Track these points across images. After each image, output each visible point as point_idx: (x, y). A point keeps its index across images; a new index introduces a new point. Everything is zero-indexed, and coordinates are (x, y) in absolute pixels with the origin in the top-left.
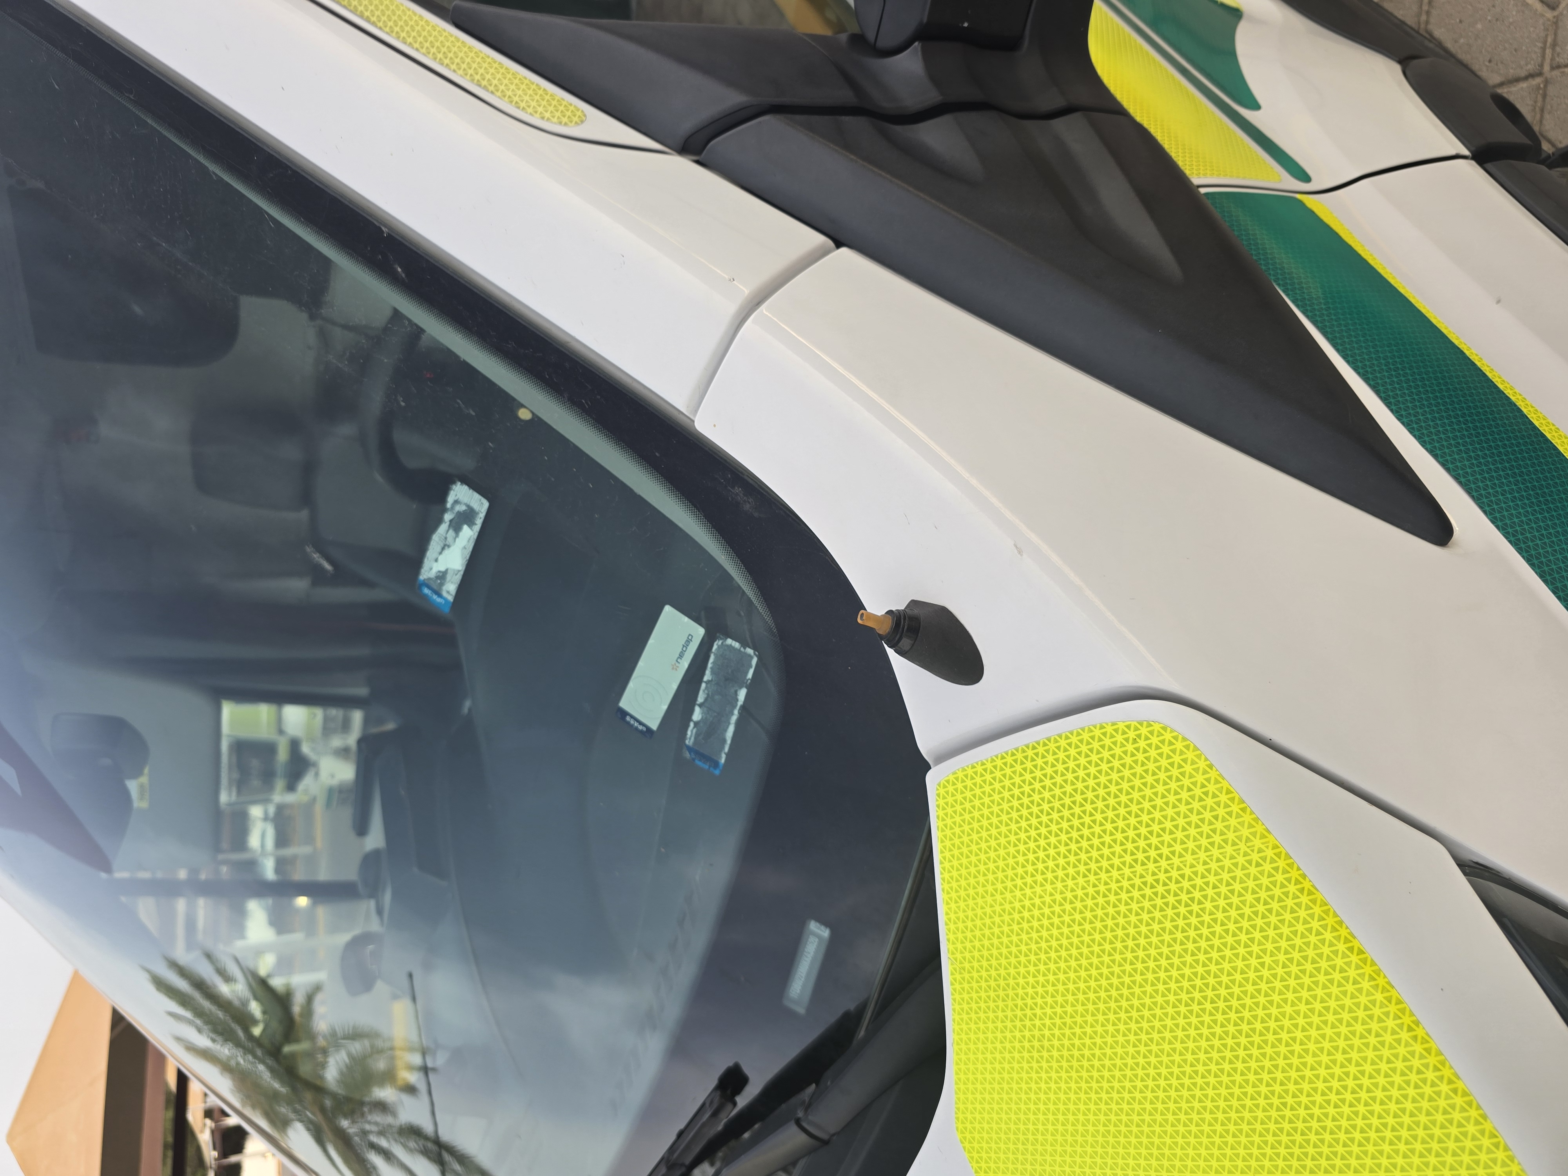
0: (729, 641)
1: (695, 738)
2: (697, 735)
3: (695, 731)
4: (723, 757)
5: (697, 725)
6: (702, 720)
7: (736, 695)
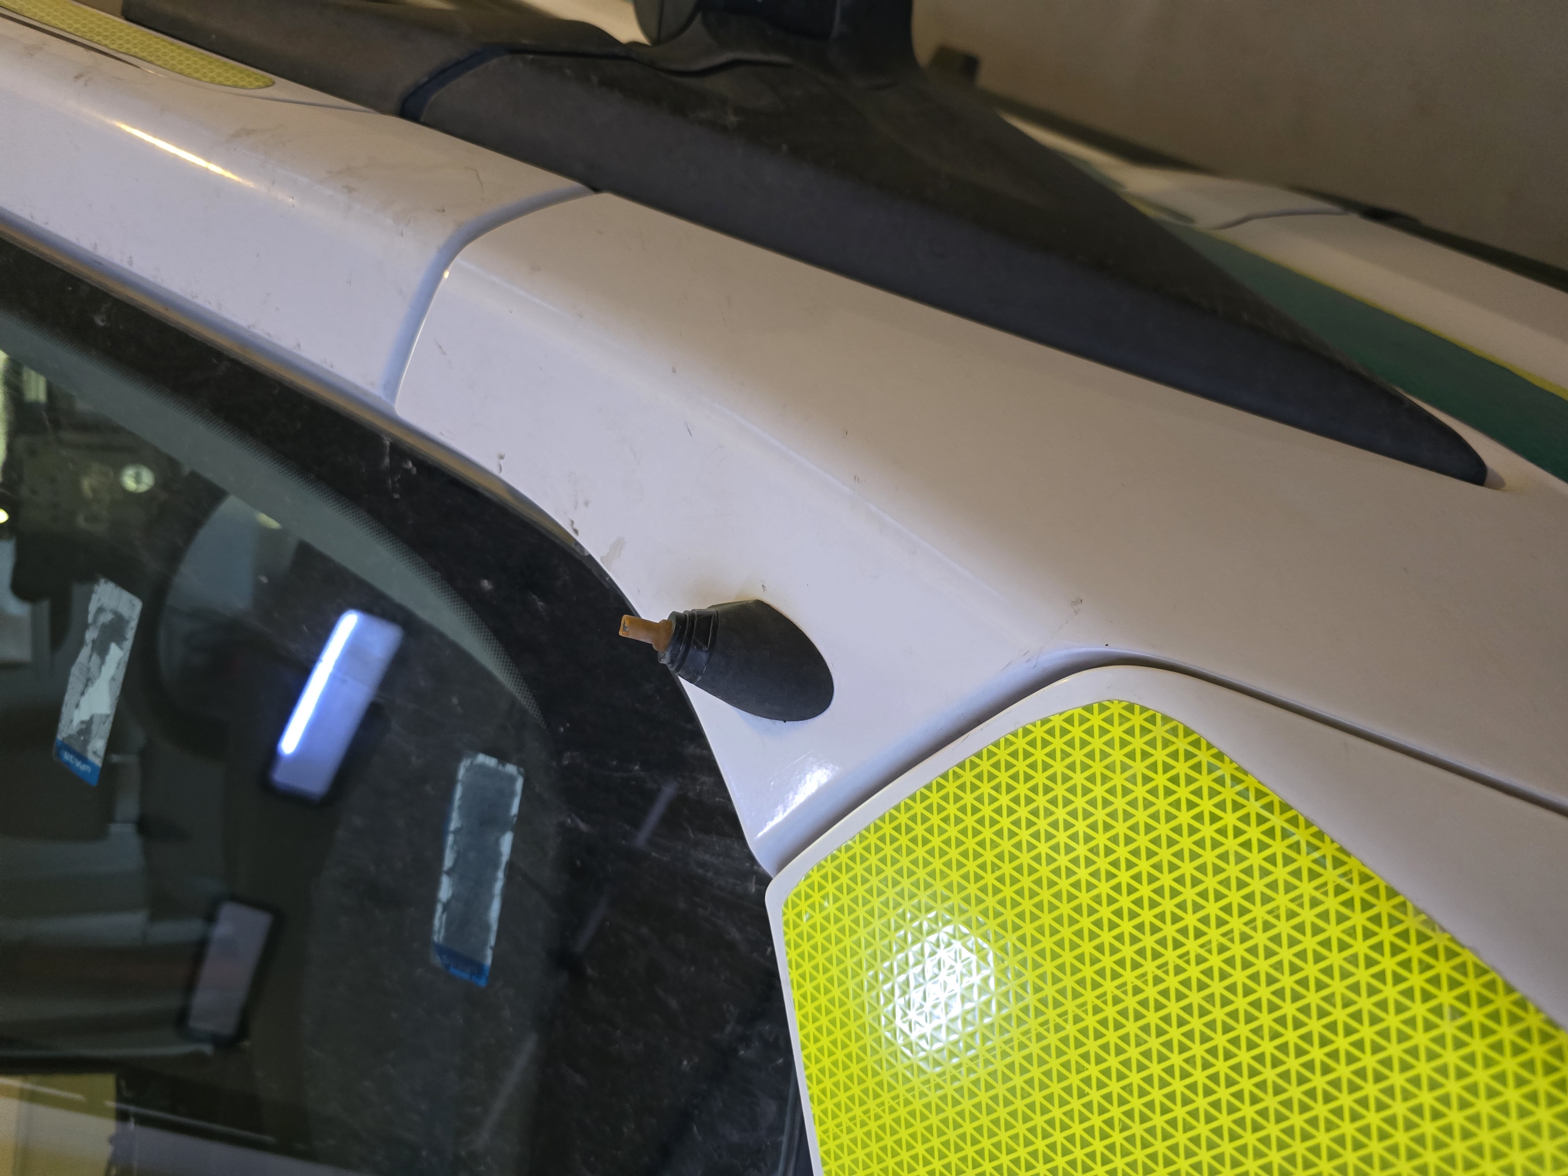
0: (482, 758)
1: (447, 930)
2: (449, 924)
3: (444, 917)
4: (489, 954)
5: (446, 907)
6: (454, 896)
7: (499, 845)
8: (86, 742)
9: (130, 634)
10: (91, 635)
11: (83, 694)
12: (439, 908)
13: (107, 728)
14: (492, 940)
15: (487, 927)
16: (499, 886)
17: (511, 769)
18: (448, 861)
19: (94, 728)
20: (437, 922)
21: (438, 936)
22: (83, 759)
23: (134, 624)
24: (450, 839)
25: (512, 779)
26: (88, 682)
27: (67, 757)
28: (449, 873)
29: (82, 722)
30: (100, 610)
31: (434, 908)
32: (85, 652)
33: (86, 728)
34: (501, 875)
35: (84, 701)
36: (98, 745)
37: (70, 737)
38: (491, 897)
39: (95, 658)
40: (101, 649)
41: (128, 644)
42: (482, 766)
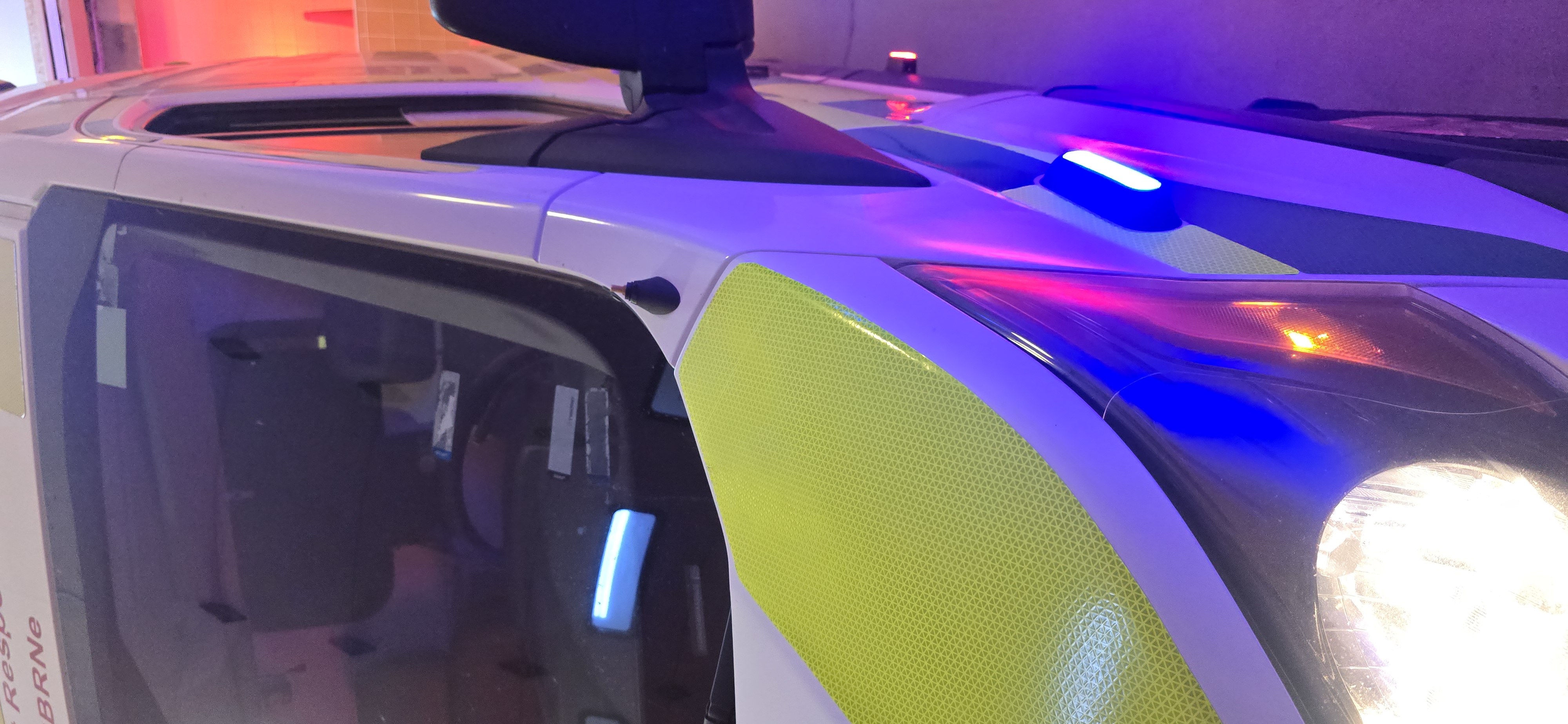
1: (592, 467)
2: (592, 464)
3: (590, 462)
4: (609, 470)
5: (590, 457)
6: (592, 452)
7: (604, 423)
8: (445, 443)
9: (457, 390)
11: (441, 422)
12: (587, 458)
13: (452, 432)
14: (609, 463)
15: (606, 458)
16: (607, 439)
17: (603, 390)
18: (587, 438)
19: (447, 435)
20: (587, 465)
21: (589, 472)
22: (443, 451)
23: (458, 385)
24: (587, 427)
25: (604, 394)
26: (443, 416)
27: (437, 453)
28: (589, 442)
29: (442, 435)
30: (444, 384)
31: (585, 461)
32: (440, 403)
33: (444, 437)
34: (607, 435)
35: (442, 425)
36: (449, 442)
37: (438, 442)
38: (605, 446)
39: (444, 404)
40: (446, 401)
41: (456, 394)
42: (593, 392)
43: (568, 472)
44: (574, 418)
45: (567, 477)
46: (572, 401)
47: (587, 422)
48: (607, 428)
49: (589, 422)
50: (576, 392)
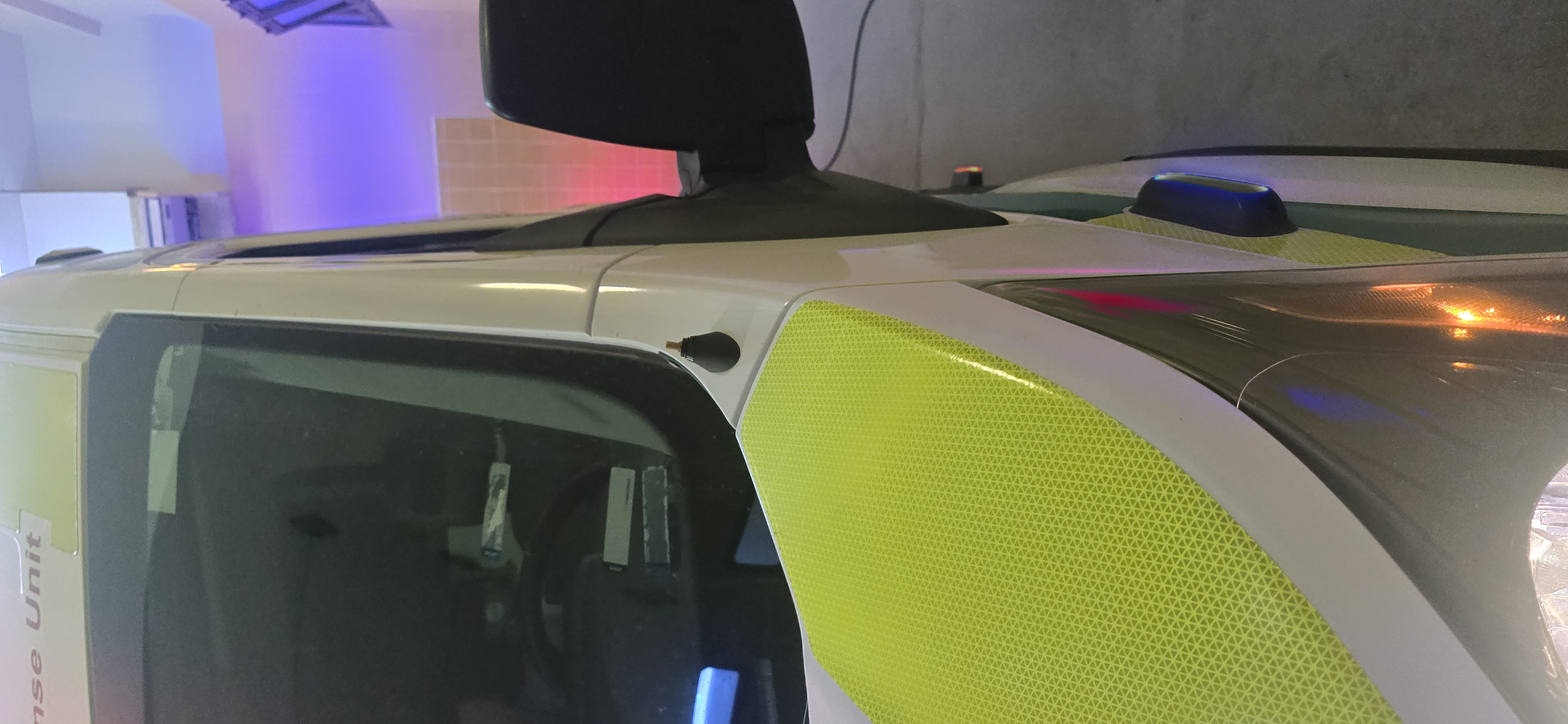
0: (651, 468)
1: (650, 554)
2: (651, 551)
3: (648, 549)
4: (668, 556)
5: (648, 543)
6: (650, 537)
7: (663, 504)
8: (494, 541)
9: (507, 482)
10: (491, 490)
11: (491, 518)
12: (645, 545)
14: (668, 551)
15: (665, 543)
16: (666, 522)
17: (661, 467)
18: (645, 522)
19: (497, 533)
20: (646, 553)
21: (648, 560)
22: (493, 550)
23: (508, 476)
24: (644, 510)
25: (663, 472)
26: (493, 511)
27: (487, 553)
28: (647, 527)
29: (492, 532)
30: (494, 477)
31: (643, 546)
32: (490, 498)
33: (494, 534)
34: (666, 517)
35: (492, 522)
36: (499, 540)
37: (487, 542)
38: (664, 529)
39: (494, 499)
40: (496, 495)
41: (506, 487)
42: (651, 471)
43: (624, 562)
44: (631, 501)
45: (623, 567)
46: (629, 483)
47: (644, 504)
48: (666, 508)
49: (646, 505)
50: (633, 472)
